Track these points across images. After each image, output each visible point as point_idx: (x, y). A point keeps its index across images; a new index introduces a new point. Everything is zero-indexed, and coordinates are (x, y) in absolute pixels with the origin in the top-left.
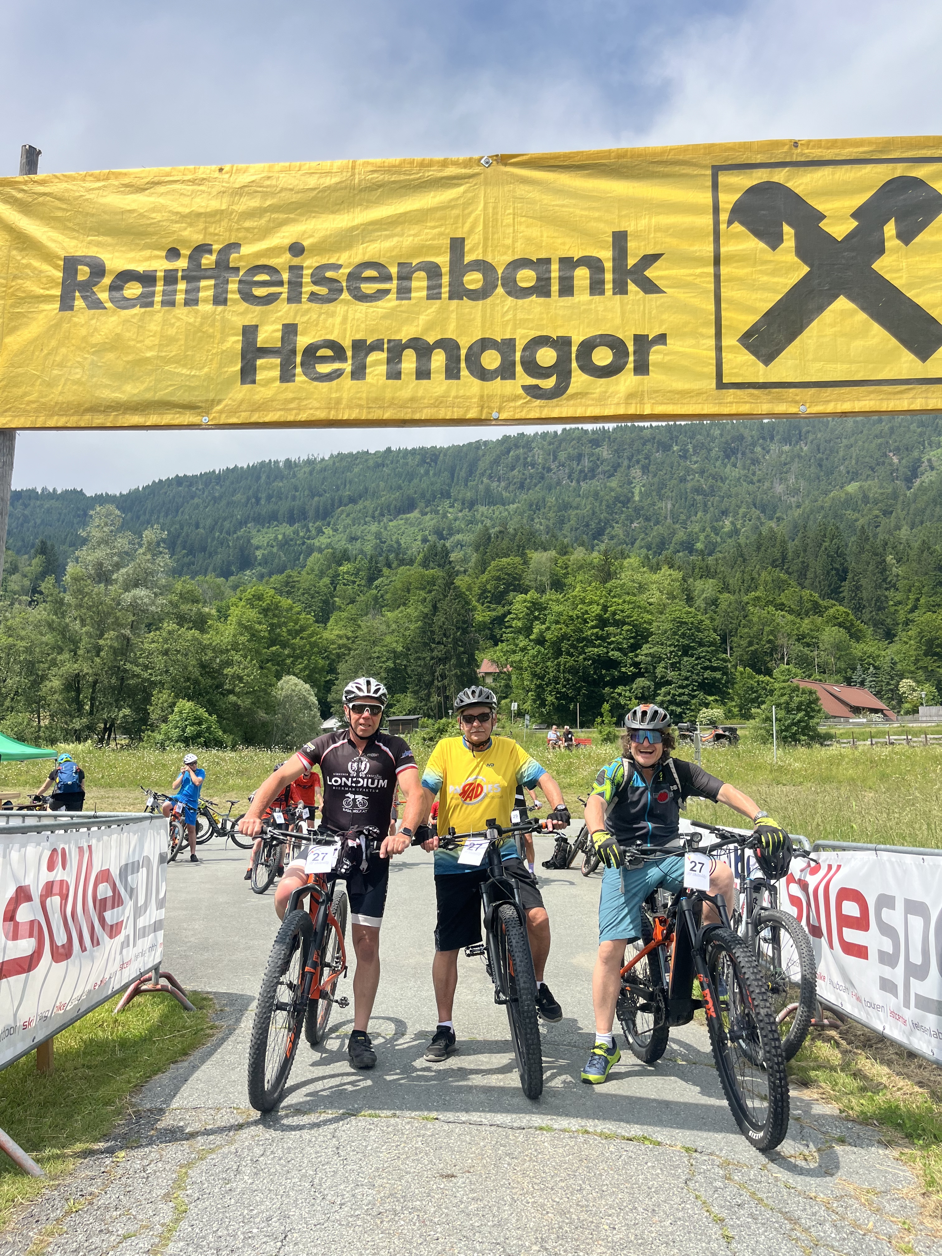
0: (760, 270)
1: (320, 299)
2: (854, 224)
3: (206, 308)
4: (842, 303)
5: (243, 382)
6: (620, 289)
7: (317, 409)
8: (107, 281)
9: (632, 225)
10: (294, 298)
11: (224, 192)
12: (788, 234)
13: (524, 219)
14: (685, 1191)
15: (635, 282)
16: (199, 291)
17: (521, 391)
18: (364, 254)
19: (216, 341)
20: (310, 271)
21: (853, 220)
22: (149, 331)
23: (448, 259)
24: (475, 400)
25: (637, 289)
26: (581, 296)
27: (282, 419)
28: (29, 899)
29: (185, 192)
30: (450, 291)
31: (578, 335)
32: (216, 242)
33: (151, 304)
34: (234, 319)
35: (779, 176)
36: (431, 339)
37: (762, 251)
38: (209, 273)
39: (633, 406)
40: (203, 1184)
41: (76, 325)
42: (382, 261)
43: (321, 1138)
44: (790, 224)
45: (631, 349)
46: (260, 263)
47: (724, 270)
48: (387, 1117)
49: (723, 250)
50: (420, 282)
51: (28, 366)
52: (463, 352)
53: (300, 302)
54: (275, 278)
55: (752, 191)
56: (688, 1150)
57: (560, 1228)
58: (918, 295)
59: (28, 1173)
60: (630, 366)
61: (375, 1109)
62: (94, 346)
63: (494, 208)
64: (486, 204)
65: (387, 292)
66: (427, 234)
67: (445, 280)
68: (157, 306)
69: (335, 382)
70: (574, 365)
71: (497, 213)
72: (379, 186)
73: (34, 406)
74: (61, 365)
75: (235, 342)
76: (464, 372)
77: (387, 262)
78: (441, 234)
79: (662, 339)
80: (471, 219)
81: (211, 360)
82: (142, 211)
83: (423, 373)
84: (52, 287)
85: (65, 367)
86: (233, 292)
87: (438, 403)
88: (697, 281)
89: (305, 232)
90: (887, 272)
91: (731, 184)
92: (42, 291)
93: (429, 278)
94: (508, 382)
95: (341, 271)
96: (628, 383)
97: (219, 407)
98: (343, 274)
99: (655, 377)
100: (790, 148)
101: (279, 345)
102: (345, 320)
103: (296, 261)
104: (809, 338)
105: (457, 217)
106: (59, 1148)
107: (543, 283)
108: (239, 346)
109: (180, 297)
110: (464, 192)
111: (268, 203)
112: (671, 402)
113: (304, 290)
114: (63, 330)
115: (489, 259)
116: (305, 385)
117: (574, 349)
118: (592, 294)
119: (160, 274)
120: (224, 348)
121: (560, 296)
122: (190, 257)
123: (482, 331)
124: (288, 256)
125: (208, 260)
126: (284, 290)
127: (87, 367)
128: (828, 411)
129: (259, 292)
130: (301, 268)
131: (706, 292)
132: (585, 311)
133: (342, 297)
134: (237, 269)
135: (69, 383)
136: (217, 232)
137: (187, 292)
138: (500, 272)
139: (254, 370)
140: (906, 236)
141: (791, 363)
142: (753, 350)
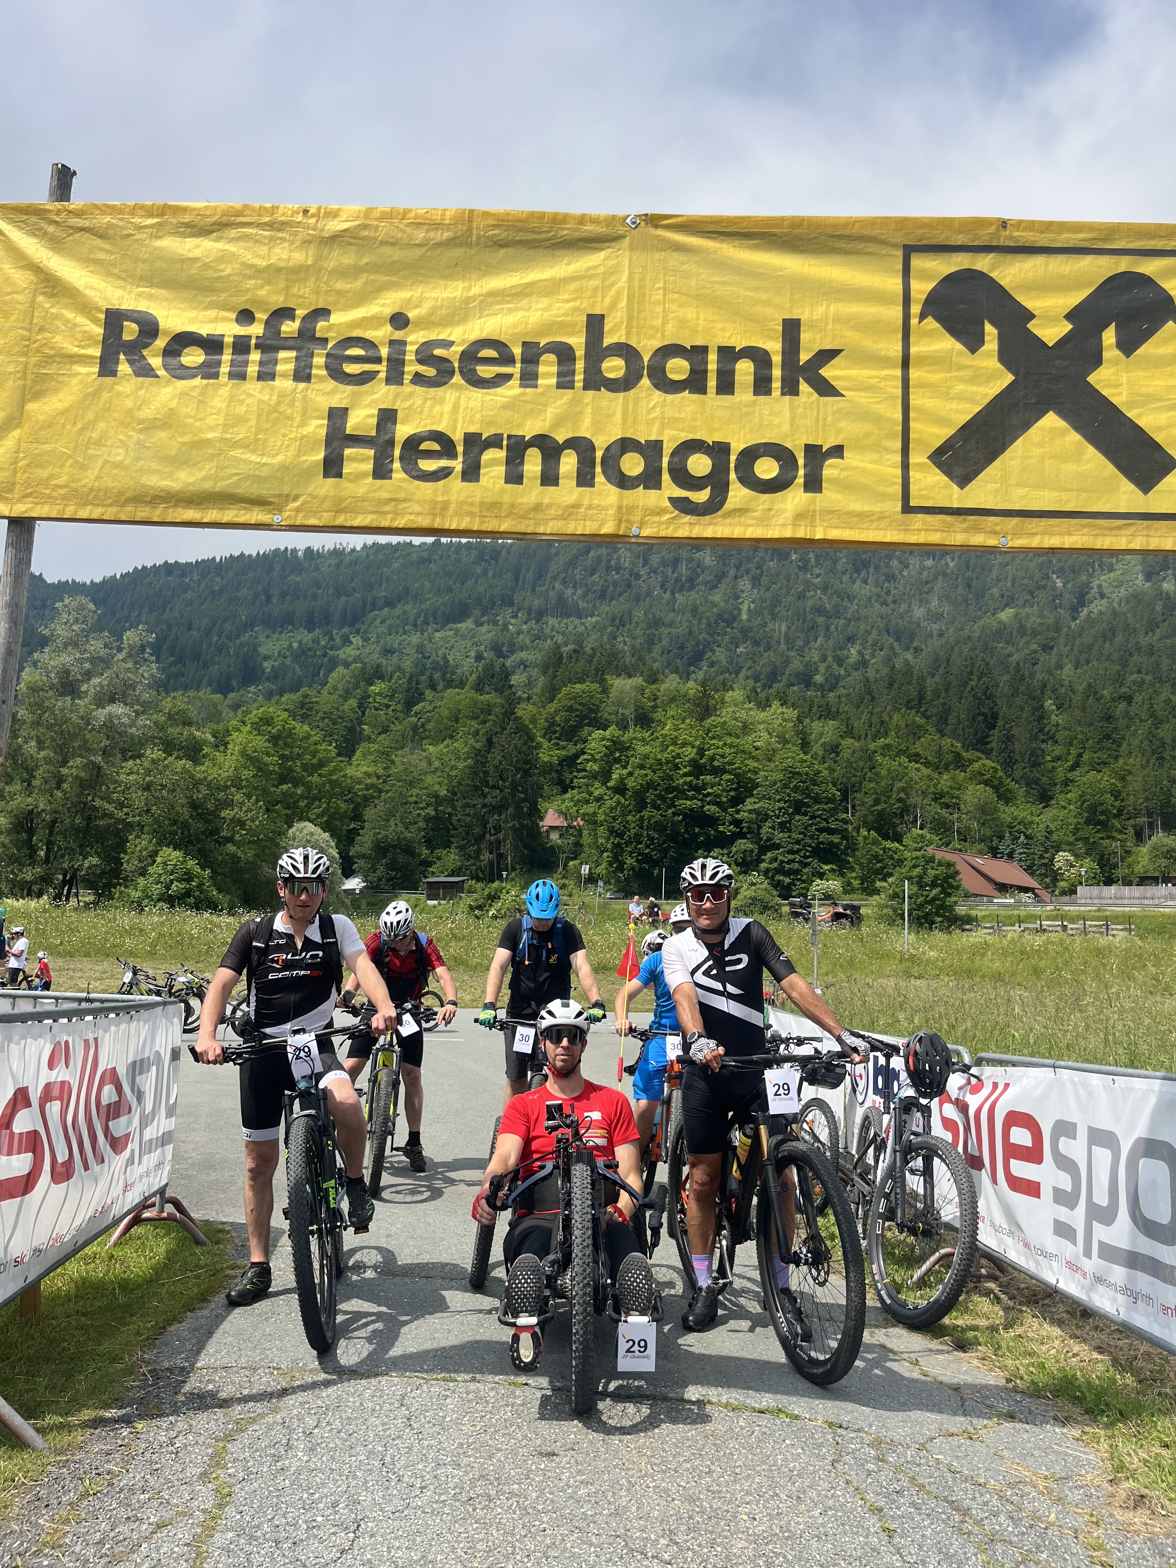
0: (956, 377)
1: (426, 382)
2: (1067, 327)
3: (284, 384)
5: (327, 475)
6: (790, 388)
7: (418, 514)
8: (160, 343)
9: (807, 312)
10: (395, 377)
11: (310, 242)
12: (990, 334)
13: (676, 296)
14: (833, 1475)
15: (808, 381)
16: (276, 364)
17: (667, 504)
18: (483, 329)
19: (296, 424)
20: (415, 348)
21: (1066, 322)
22: (212, 407)
23: (583, 340)
24: (612, 512)
25: (811, 390)
26: (744, 394)
27: (374, 525)
28: (28, 1104)
29: (262, 238)
30: (584, 380)
31: (738, 441)
32: (300, 305)
33: (216, 376)
34: (319, 399)
35: (983, 263)
36: (561, 437)
37: (959, 353)
38: (289, 343)
39: (802, 528)
40: (247, 1462)
41: (119, 394)
42: (503, 338)
43: (387, 1407)
44: (993, 324)
45: (801, 462)
46: (352, 335)
47: (914, 374)
48: (465, 1381)
49: (913, 350)
50: (548, 367)
51: (56, 442)
52: (599, 454)
53: (401, 383)
54: (371, 353)
55: (949, 279)
56: (831, 1425)
57: (690, 1517)
58: (1140, 416)
59: (28, 1446)
60: (800, 480)
61: (449, 1372)
62: (141, 422)
63: (641, 280)
64: (631, 274)
65: (509, 377)
66: (559, 308)
67: (580, 365)
68: (223, 379)
69: (441, 483)
70: (733, 476)
71: (644, 287)
72: (502, 246)
73: (62, 491)
74: (99, 443)
75: (318, 427)
76: (600, 478)
77: (510, 340)
78: (576, 309)
79: (838, 451)
80: (613, 292)
81: (288, 446)
82: (207, 260)
83: (550, 478)
84: (89, 346)
85: (104, 446)
86: (318, 367)
87: (568, 513)
88: (882, 384)
89: (410, 301)
90: (1104, 387)
91: (925, 270)
92: (76, 350)
93: (560, 363)
94: (652, 492)
95: (453, 349)
96: (796, 501)
97: (295, 504)
98: (455, 352)
99: (829, 496)
100: (998, 230)
101: (374, 433)
102: (456, 407)
103: (398, 335)
104: (1012, 458)
105: (596, 289)
106: (62, 1416)
107: (698, 376)
108: (323, 432)
109: (253, 370)
110: (605, 259)
111: (365, 260)
112: (849, 526)
113: (407, 369)
114: (102, 400)
115: (633, 343)
116: (404, 485)
117: (733, 458)
118: (756, 393)
119: (228, 340)
120: (305, 433)
121: (717, 394)
122: (267, 323)
123: (623, 429)
124: (389, 328)
125: (289, 328)
126: (382, 368)
127: (131, 447)
128: (1033, 546)
129: (351, 369)
130: (404, 343)
131: (892, 397)
132: (747, 414)
133: (453, 381)
134: (325, 340)
135: (108, 466)
136: (301, 293)
137: (261, 363)
138: (646, 359)
139: (341, 461)
140: (1127, 346)
141: (990, 487)
142: (947, 470)
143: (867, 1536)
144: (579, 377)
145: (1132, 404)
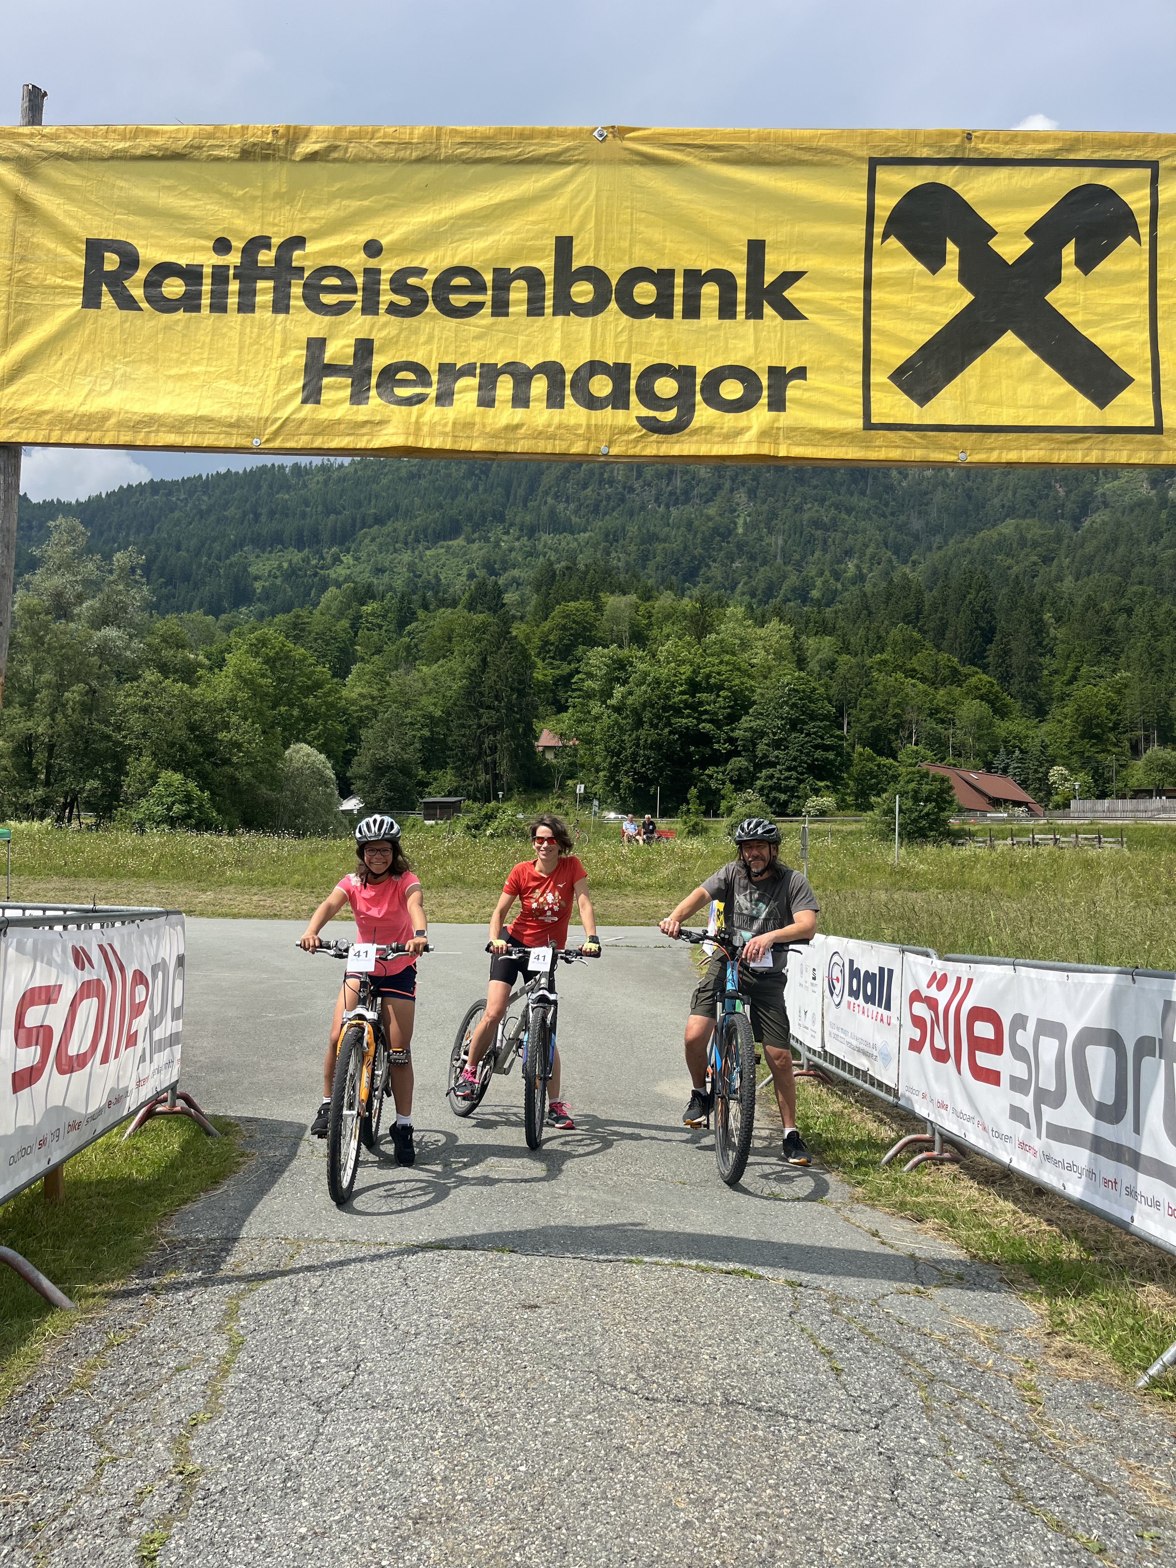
0: (917, 297)
1: (401, 311)
2: (1027, 244)
3: (264, 315)
4: (1009, 340)
5: (305, 401)
6: (755, 312)
7: (393, 434)
8: (141, 274)
9: (771, 233)
10: (370, 306)
12: (952, 253)
13: (643, 215)
14: (789, 1323)
15: (772, 304)
16: (254, 295)
17: (635, 423)
18: (453, 256)
19: (275, 355)
20: (389, 276)
21: (1027, 239)
22: (196, 341)
23: (552, 263)
24: (581, 431)
25: (774, 313)
26: (709, 316)
27: (351, 446)
30: (554, 305)
31: (704, 364)
32: (276, 234)
33: (197, 308)
34: (298, 330)
35: (947, 177)
36: (531, 363)
37: (920, 274)
38: (267, 272)
39: (767, 445)
40: (258, 1316)
41: (103, 326)
42: (474, 265)
43: (385, 1270)
44: (955, 242)
45: (765, 382)
46: (329, 264)
47: (876, 295)
48: (457, 1249)
49: (875, 271)
50: (519, 292)
51: (42, 371)
52: (568, 377)
53: (377, 313)
54: (346, 283)
55: (914, 194)
58: (1095, 335)
59: (59, 1306)
60: (764, 400)
63: (608, 199)
64: (599, 192)
65: (481, 305)
66: (528, 231)
67: (549, 291)
68: (205, 311)
69: (417, 408)
70: (698, 397)
71: (612, 206)
73: (47, 417)
74: (86, 375)
75: (298, 357)
76: (569, 400)
77: (481, 267)
78: (545, 232)
79: (801, 373)
80: (581, 212)
81: (269, 376)
83: (521, 400)
84: (71, 277)
85: (91, 377)
86: (296, 298)
87: (537, 433)
88: (844, 307)
89: (382, 227)
90: (1062, 306)
91: (890, 184)
92: (59, 281)
93: (530, 289)
94: (621, 412)
95: (426, 277)
96: (760, 420)
97: (273, 428)
98: (429, 281)
99: (792, 416)
100: (962, 142)
101: (351, 363)
102: (430, 337)
103: (372, 263)
104: (970, 376)
105: (564, 209)
107: (665, 301)
108: (303, 361)
109: (232, 301)
110: (573, 175)
112: (812, 443)
113: (382, 299)
114: (87, 332)
115: (601, 266)
116: (380, 409)
117: (699, 380)
118: (721, 317)
119: (207, 271)
120: (285, 363)
121: (684, 317)
122: (244, 251)
123: (592, 353)
124: (363, 255)
125: (266, 258)
126: (358, 297)
127: (117, 378)
128: (992, 460)
129: (328, 299)
130: (378, 272)
131: (852, 319)
132: (712, 337)
133: (427, 310)
134: (302, 269)
135: (93, 394)
136: (276, 221)
137: (241, 293)
138: (614, 283)
139: (320, 390)
140: (1086, 263)
141: (950, 404)
142: (908, 390)
143: (817, 1374)
144: (549, 303)
145: (1088, 324)
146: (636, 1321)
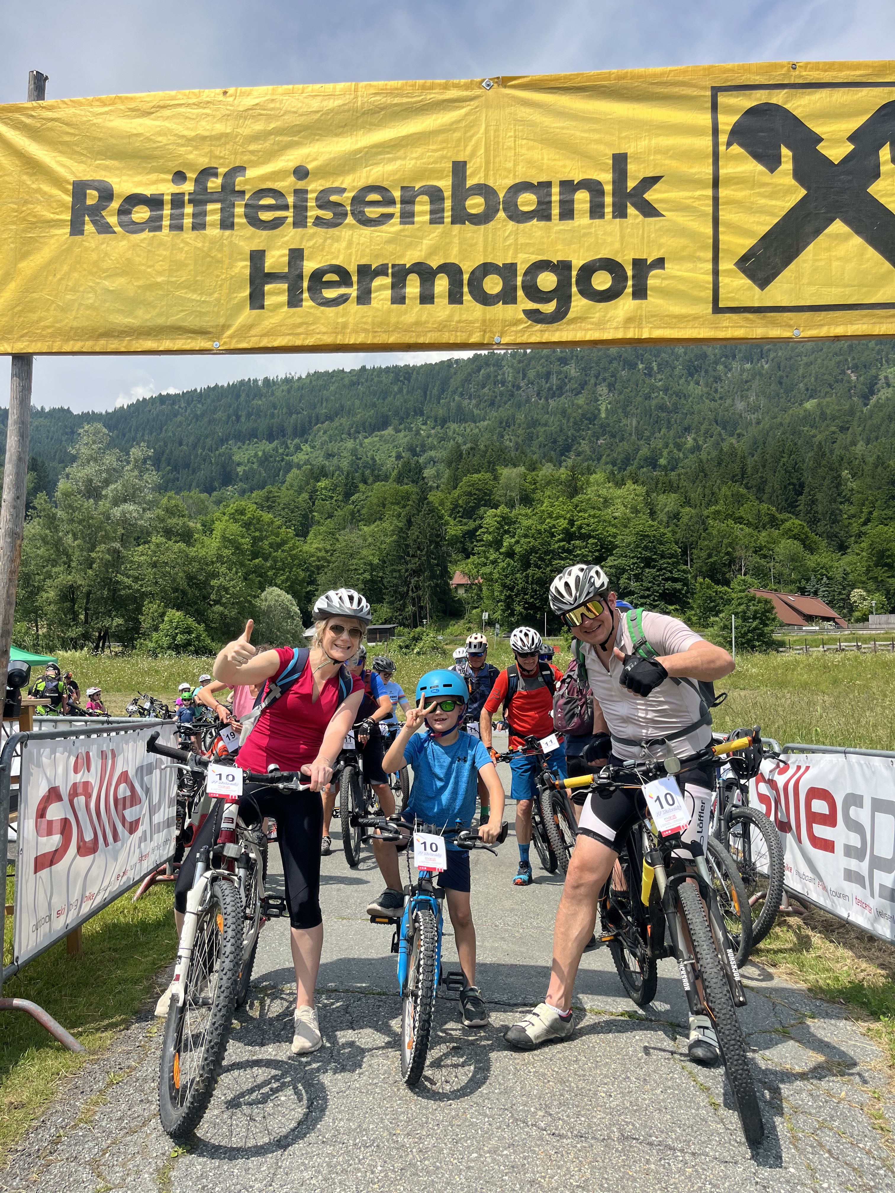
0: (758, 193)
1: (325, 224)
2: (850, 147)
3: (213, 232)
4: (838, 227)
5: (252, 307)
6: (620, 212)
7: (324, 333)
8: (115, 205)
9: (632, 147)
10: (300, 222)
11: (228, 116)
12: (786, 156)
13: (525, 142)
14: (672, 1062)
15: (634, 205)
16: (205, 215)
17: (522, 316)
18: (368, 177)
19: (225, 267)
20: (315, 195)
21: (849, 143)
22: (159, 256)
23: (450, 183)
24: (478, 324)
25: (637, 212)
26: (582, 220)
27: (290, 344)
28: (60, 798)
29: (190, 116)
30: (452, 216)
31: (578, 259)
32: (222, 165)
33: (160, 228)
34: (242, 243)
35: (778, 98)
36: (434, 264)
37: (760, 173)
38: (215, 197)
39: (632, 330)
41: (86, 249)
42: (385, 184)
43: (335, 1014)
44: (788, 147)
45: (630, 273)
46: (264, 187)
47: (723, 193)
49: (722, 172)
50: (422, 206)
51: (42, 291)
52: (466, 277)
53: (306, 226)
54: (280, 202)
55: (750, 112)
57: (562, 1095)
59: (69, 1049)
60: (629, 290)
62: (105, 270)
63: (496, 131)
64: (487, 126)
65: (391, 216)
66: (430, 157)
67: (448, 204)
68: (166, 231)
69: (341, 307)
70: (574, 289)
71: (498, 136)
72: (383, 108)
73: (50, 331)
74: (74, 290)
75: (243, 267)
76: (467, 297)
77: (391, 185)
78: (443, 157)
79: (660, 263)
80: (473, 142)
81: (221, 285)
82: (148, 135)
83: (427, 298)
84: (62, 212)
85: (78, 291)
86: (239, 216)
87: (442, 327)
88: (696, 204)
89: (308, 155)
90: (882, 196)
91: (730, 106)
92: (52, 216)
93: (432, 202)
94: (510, 307)
95: (345, 195)
96: (626, 307)
97: (229, 332)
98: (347, 198)
99: (653, 300)
100: (789, 70)
101: (286, 270)
102: (350, 244)
103: (301, 185)
104: (805, 261)
105: (459, 140)
107: (544, 207)
108: (247, 272)
109: (188, 221)
110: (466, 115)
111: (272, 126)
112: (669, 325)
113: (309, 214)
114: (74, 255)
115: (491, 183)
116: (312, 311)
117: (574, 273)
118: (592, 217)
119: (167, 198)
120: (233, 273)
121: (560, 219)
122: (196, 181)
123: (484, 256)
124: (293, 179)
125: (214, 184)
126: (290, 213)
127: (99, 291)
128: (822, 335)
129: (265, 216)
130: (306, 192)
131: (704, 214)
132: (585, 234)
133: (346, 222)
134: (243, 193)
135: (82, 308)
136: (222, 154)
137: (194, 216)
138: (501, 196)
139: (263, 295)
141: (785, 286)
142: (750, 274)
143: (698, 1109)
146: (542, 1061)
